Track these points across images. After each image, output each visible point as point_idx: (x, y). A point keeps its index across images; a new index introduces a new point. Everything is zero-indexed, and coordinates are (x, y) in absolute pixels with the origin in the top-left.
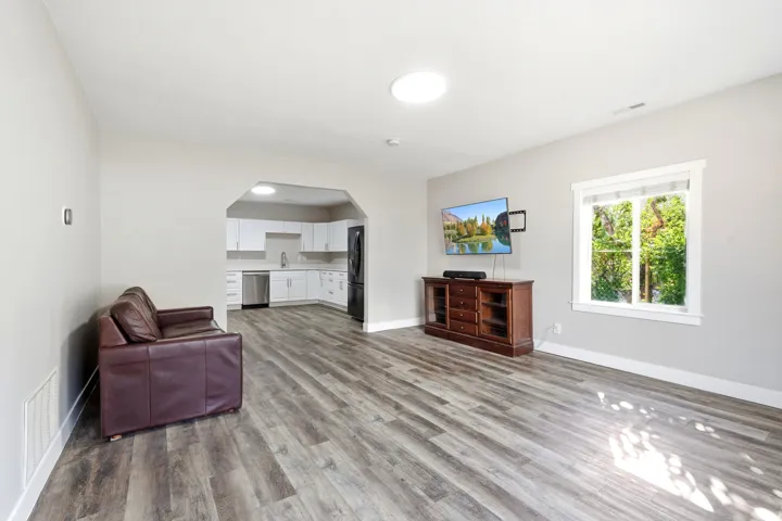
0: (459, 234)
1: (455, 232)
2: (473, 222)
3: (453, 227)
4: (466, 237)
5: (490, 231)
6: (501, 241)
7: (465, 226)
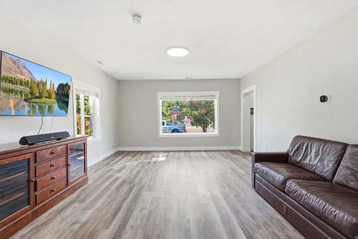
0: (31, 93)
1: (28, 90)
2: (44, 84)
3: (27, 84)
4: (37, 97)
5: (54, 96)
6: (59, 106)
7: (38, 86)
